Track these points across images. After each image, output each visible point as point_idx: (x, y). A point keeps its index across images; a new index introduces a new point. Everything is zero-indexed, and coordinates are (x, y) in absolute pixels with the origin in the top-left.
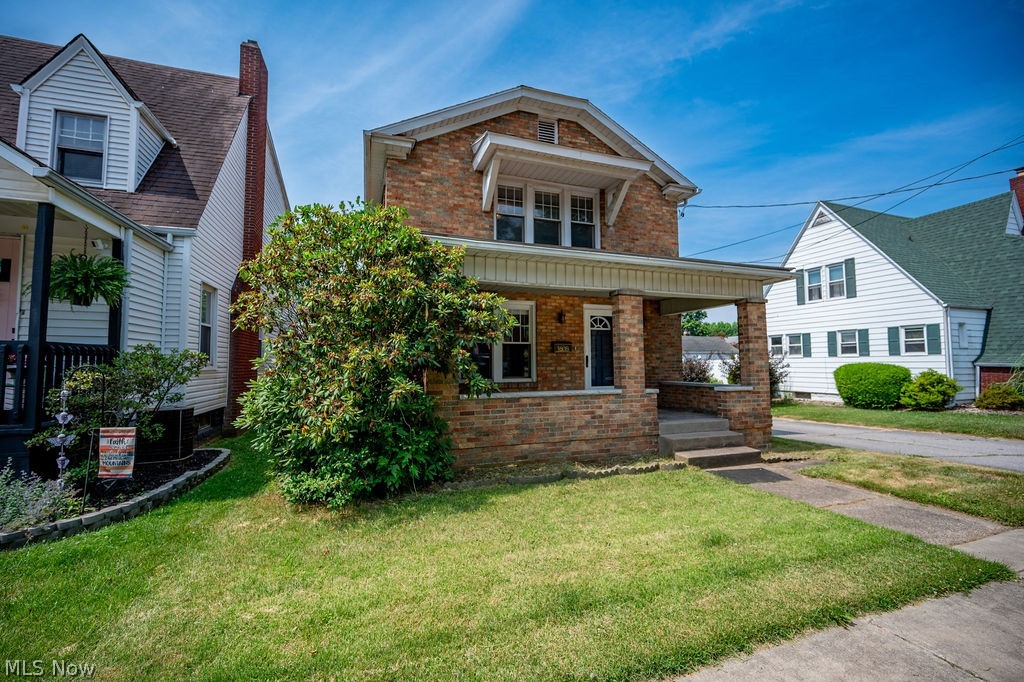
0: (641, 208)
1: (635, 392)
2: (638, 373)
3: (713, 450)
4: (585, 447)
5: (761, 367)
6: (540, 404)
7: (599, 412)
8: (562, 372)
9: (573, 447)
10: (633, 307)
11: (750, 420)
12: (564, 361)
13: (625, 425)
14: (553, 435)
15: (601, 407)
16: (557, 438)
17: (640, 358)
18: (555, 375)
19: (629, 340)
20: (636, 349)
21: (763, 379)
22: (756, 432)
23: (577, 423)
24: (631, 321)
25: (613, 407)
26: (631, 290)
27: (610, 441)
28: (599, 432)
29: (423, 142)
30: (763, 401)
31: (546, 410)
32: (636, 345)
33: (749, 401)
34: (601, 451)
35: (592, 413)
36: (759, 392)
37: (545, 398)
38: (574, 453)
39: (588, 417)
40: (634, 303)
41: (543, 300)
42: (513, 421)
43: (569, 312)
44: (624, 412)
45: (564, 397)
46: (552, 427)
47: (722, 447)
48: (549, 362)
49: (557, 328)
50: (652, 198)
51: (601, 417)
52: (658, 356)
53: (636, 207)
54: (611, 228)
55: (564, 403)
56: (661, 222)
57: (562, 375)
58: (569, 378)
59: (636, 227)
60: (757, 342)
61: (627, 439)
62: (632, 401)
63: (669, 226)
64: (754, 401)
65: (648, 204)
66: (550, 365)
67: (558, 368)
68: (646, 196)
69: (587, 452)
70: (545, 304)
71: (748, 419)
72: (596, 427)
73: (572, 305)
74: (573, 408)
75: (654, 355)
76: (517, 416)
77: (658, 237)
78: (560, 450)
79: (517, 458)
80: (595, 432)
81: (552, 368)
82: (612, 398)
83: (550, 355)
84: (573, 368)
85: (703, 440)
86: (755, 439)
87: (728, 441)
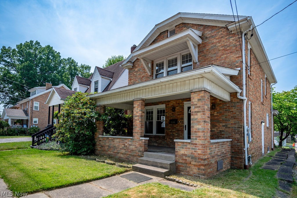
0: (215, 46)
1: (137, 138)
2: (138, 131)
3: (153, 167)
4: (122, 156)
5: (199, 129)
6: (113, 140)
7: (126, 144)
8: (174, 132)
9: (119, 155)
10: (138, 105)
11: (189, 159)
12: (175, 128)
13: (133, 150)
14: (114, 150)
15: (126, 143)
16: (116, 151)
17: (139, 125)
18: (171, 133)
19: (136, 118)
20: (138, 122)
21: (200, 137)
22: (193, 167)
23: (120, 147)
24: (137, 111)
25: (130, 143)
26: (137, 99)
27: (129, 155)
28: (125, 151)
29: (136, 60)
30: (199, 149)
31: (114, 142)
32: (138, 119)
33: (189, 148)
34: (126, 158)
35: (124, 144)
36: (196, 144)
37: (114, 138)
38: (120, 157)
39: (123, 146)
40: (138, 103)
41: (167, 103)
42: (107, 144)
43: (177, 107)
44: (133, 145)
45: (118, 138)
46: (115, 147)
47: (158, 167)
48: (169, 128)
49: (172, 114)
50: (222, 37)
51: (126, 146)
52: (224, 124)
53: (212, 47)
54: (198, 63)
55: (118, 140)
56: (228, 48)
57: (174, 133)
58: (177, 135)
59: (212, 58)
60: (197, 114)
61: (134, 156)
62: (136, 142)
63: (234, 48)
64: (192, 149)
65: (219, 42)
66: (170, 129)
67: (173, 130)
68: (218, 38)
69: (123, 158)
70: (168, 105)
71: (187, 158)
72: (125, 149)
73: (178, 103)
74: (120, 142)
75: (221, 124)
76: (108, 143)
77: (226, 57)
78: (116, 155)
79: (108, 155)
80: (124, 151)
81: (170, 130)
82: (130, 140)
83: (170, 125)
84: (178, 131)
85: (150, 162)
86: (192, 170)
87: (161, 165)
